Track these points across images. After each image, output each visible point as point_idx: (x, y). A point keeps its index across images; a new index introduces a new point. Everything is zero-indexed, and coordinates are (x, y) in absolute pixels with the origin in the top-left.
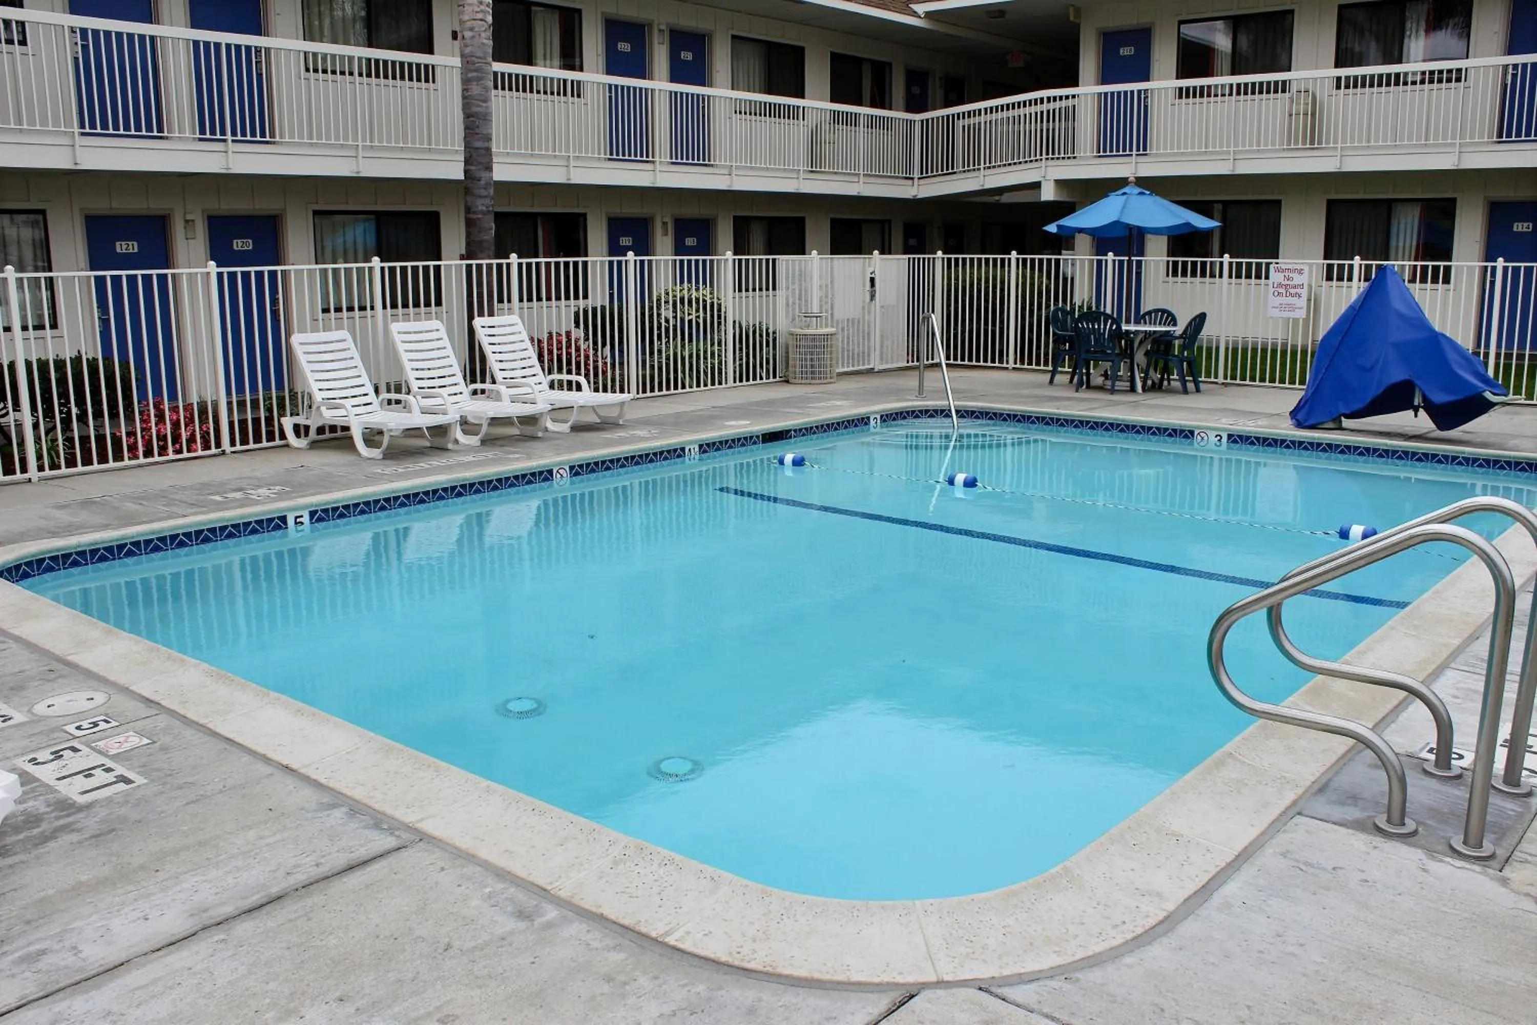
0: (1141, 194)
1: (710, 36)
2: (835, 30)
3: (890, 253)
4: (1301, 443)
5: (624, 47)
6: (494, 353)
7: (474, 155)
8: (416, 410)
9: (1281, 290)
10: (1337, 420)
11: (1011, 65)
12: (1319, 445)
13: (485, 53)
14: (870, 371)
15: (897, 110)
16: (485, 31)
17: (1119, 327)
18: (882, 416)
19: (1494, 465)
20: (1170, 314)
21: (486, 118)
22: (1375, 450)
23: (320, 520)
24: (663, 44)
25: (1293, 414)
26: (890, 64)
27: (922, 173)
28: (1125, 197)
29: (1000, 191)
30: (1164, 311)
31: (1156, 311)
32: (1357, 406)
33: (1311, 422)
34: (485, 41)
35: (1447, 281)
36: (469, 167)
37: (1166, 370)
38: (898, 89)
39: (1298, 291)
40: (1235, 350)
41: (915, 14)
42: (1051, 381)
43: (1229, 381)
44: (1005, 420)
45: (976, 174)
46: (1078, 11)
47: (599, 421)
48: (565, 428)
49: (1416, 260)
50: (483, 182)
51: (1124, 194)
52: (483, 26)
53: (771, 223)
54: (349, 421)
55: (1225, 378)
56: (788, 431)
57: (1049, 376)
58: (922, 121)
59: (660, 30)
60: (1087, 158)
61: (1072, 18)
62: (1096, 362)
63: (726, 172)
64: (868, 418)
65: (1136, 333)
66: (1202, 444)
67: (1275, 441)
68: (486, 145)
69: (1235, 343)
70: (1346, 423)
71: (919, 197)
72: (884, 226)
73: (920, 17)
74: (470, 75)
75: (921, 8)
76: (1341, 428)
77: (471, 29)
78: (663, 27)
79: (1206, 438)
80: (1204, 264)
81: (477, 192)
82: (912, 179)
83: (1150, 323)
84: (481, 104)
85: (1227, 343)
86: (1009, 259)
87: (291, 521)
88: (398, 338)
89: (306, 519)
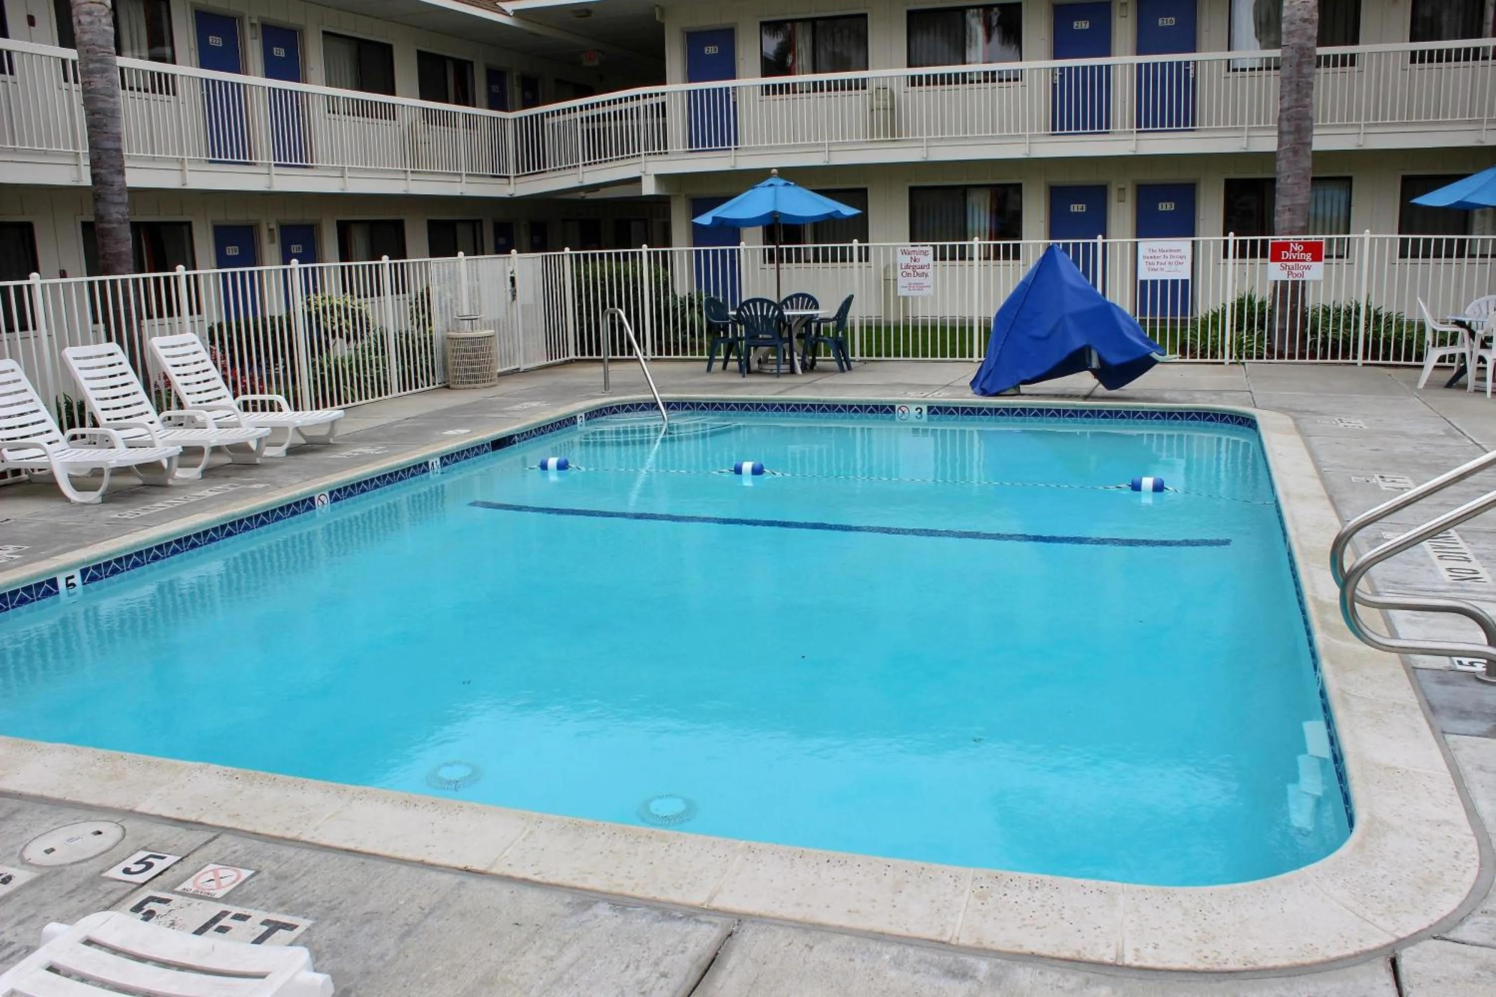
0: (786, 184)
1: (302, 31)
2: (419, 28)
3: (483, 254)
4: (997, 410)
5: (215, 41)
6: (178, 375)
7: (104, 157)
8: (121, 446)
9: (908, 271)
10: (1017, 387)
11: (586, 63)
12: (1014, 410)
13: (107, 41)
14: (516, 372)
15: (481, 107)
16: (106, 16)
17: (781, 313)
18: (586, 414)
19: (1187, 417)
20: (811, 298)
21: (114, 114)
22: (1065, 411)
23: (93, 579)
24: (255, 38)
25: (973, 384)
26: (471, 63)
27: (518, 172)
28: (772, 189)
29: (596, 187)
30: (804, 296)
31: (797, 296)
32: (1037, 372)
33: (994, 391)
34: (107, 28)
35: (1017, 257)
36: (97, 171)
37: (815, 352)
38: (480, 88)
39: (924, 270)
40: (869, 328)
41: (503, 12)
42: (709, 369)
43: (865, 358)
44: (703, 409)
45: (573, 171)
46: (662, 10)
47: (304, 442)
48: (280, 451)
49: (990, 239)
50: (116, 188)
51: (771, 185)
52: (103, 10)
53: (373, 226)
54: (49, 463)
55: (862, 355)
56: (511, 437)
57: (706, 364)
58: (515, 120)
59: (252, 25)
60: (679, 153)
61: (658, 18)
62: (756, 348)
63: (338, 174)
64: (575, 417)
65: (794, 316)
66: (903, 417)
67: (973, 409)
68: (116, 145)
69: (869, 323)
70: (1024, 389)
71: (517, 195)
72: (475, 225)
73: (508, 15)
74: (91, 66)
75: (509, 7)
76: (1020, 394)
77: (90, 13)
78: (254, 21)
79: (907, 412)
80: (798, 250)
81: (110, 198)
82: (508, 177)
83: (792, 308)
84: (107, 98)
85: (861, 322)
86: (641, 253)
87: (62, 584)
88: (75, 365)
89: (78, 580)
